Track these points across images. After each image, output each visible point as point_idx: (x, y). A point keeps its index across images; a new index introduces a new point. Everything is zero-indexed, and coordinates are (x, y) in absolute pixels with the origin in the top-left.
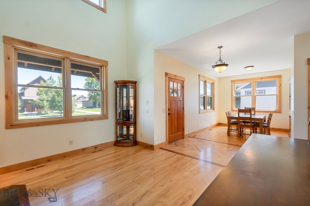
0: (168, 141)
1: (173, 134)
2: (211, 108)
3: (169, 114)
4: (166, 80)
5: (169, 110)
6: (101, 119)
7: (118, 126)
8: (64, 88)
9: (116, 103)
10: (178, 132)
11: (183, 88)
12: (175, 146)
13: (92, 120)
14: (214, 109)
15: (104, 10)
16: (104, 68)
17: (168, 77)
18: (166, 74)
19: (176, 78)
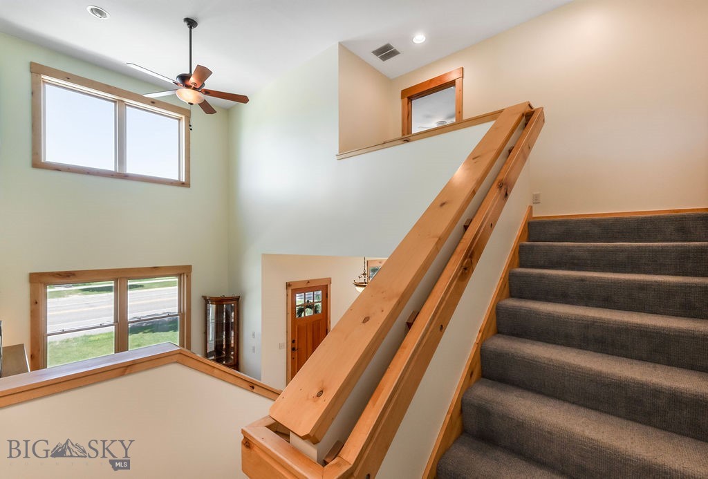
3: (293, 349)
4: (287, 295)
5: (293, 341)
8: (117, 323)
11: (327, 297)
15: (185, 185)
16: (185, 276)
17: (293, 289)
18: (288, 285)
19: (309, 285)
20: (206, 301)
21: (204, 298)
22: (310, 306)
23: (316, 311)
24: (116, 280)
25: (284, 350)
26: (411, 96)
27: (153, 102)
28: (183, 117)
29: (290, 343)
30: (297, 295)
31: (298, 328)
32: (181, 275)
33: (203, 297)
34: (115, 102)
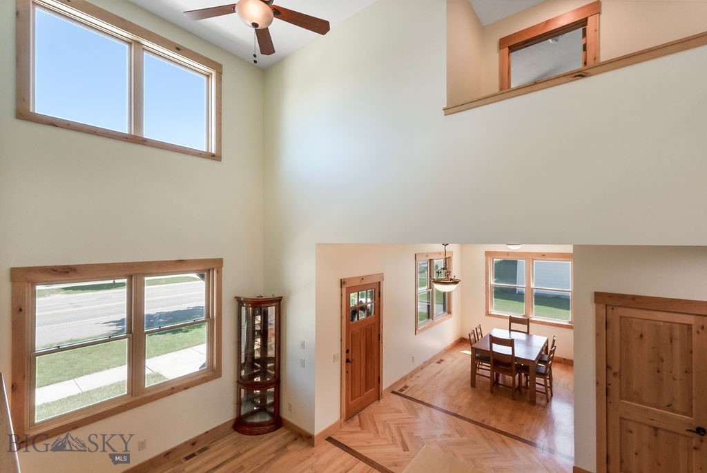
0: (343, 419)
1: (358, 397)
2: (444, 310)
3: (347, 361)
4: (342, 295)
5: (347, 351)
6: (207, 381)
7: (243, 390)
8: (131, 335)
9: (239, 342)
10: (366, 390)
11: (379, 296)
12: (359, 429)
13: (186, 389)
14: (450, 313)
15: (215, 157)
16: (215, 273)
17: (347, 286)
18: (342, 283)
19: (364, 282)
20: (240, 302)
21: (238, 299)
22: (363, 308)
23: (369, 314)
24: (130, 277)
25: (338, 363)
26: (514, 45)
27: (178, 49)
28: (214, 73)
29: (344, 353)
30: (351, 294)
31: (352, 335)
32: (209, 270)
33: (236, 297)
34: (130, 44)
